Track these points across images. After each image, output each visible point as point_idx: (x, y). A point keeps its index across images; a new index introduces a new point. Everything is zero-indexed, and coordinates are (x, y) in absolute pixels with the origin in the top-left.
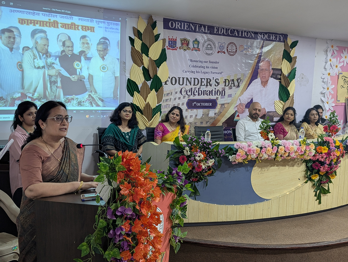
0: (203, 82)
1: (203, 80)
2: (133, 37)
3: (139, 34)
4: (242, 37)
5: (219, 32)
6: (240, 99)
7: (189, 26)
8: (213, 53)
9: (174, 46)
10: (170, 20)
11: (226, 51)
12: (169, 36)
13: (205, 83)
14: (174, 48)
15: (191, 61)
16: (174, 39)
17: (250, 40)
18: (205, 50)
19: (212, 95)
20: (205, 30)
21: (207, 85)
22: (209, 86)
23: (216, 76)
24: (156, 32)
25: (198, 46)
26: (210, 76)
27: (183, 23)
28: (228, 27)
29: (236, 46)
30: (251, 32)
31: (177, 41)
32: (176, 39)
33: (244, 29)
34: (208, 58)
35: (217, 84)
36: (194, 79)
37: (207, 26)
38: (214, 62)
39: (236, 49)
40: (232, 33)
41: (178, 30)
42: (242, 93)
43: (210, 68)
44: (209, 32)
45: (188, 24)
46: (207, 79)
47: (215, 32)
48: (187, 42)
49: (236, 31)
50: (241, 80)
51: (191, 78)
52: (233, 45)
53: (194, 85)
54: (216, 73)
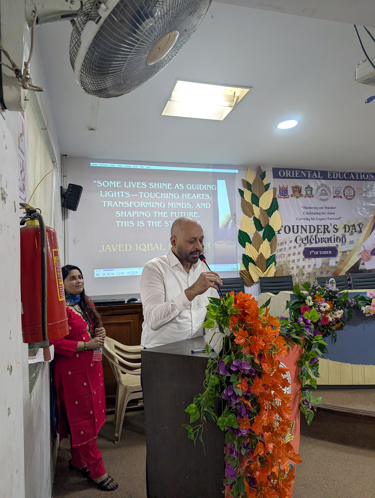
0: (320, 229)
1: (320, 227)
2: (242, 189)
3: (248, 186)
4: (359, 180)
5: (333, 177)
6: (363, 245)
7: (300, 173)
8: (328, 198)
9: (285, 194)
10: (279, 169)
11: (343, 196)
12: (279, 185)
13: (322, 229)
14: (286, 196)
15: (305, 208)
16: (285, 187)
17: (369, 182)
18: (319, 195)
19: (331, 242)
20: (318, 176)
21: (324, 232)
22: (327, 232)
23: (334, 222)
24: (265, 182)
25: (311, 192)
26: (327, 223)
27: (293, 171)
28: (342, 171)
29: (353, 190)
30: (369, 174)
31: (288, 189)
32: (287, 188)
33: (362, 171)
34: (323, 204)
35: (335, 231)
36: (310, 226)
37: (319, 172)
38: (330, 208)
39: (354, 192)
40: (348, 176)
41: (289, 178)
42: (365, 239)
43: (326, 214)
44: (322, 177)
45: (299, 171)
46: (324, 226)
47: (329, 177)
48: (298, 189)
49: (352, 174)
50: (363, 225)
51: (306, 226)
52: (350, 189)
53: (310, 232)
54: (334, 219)
